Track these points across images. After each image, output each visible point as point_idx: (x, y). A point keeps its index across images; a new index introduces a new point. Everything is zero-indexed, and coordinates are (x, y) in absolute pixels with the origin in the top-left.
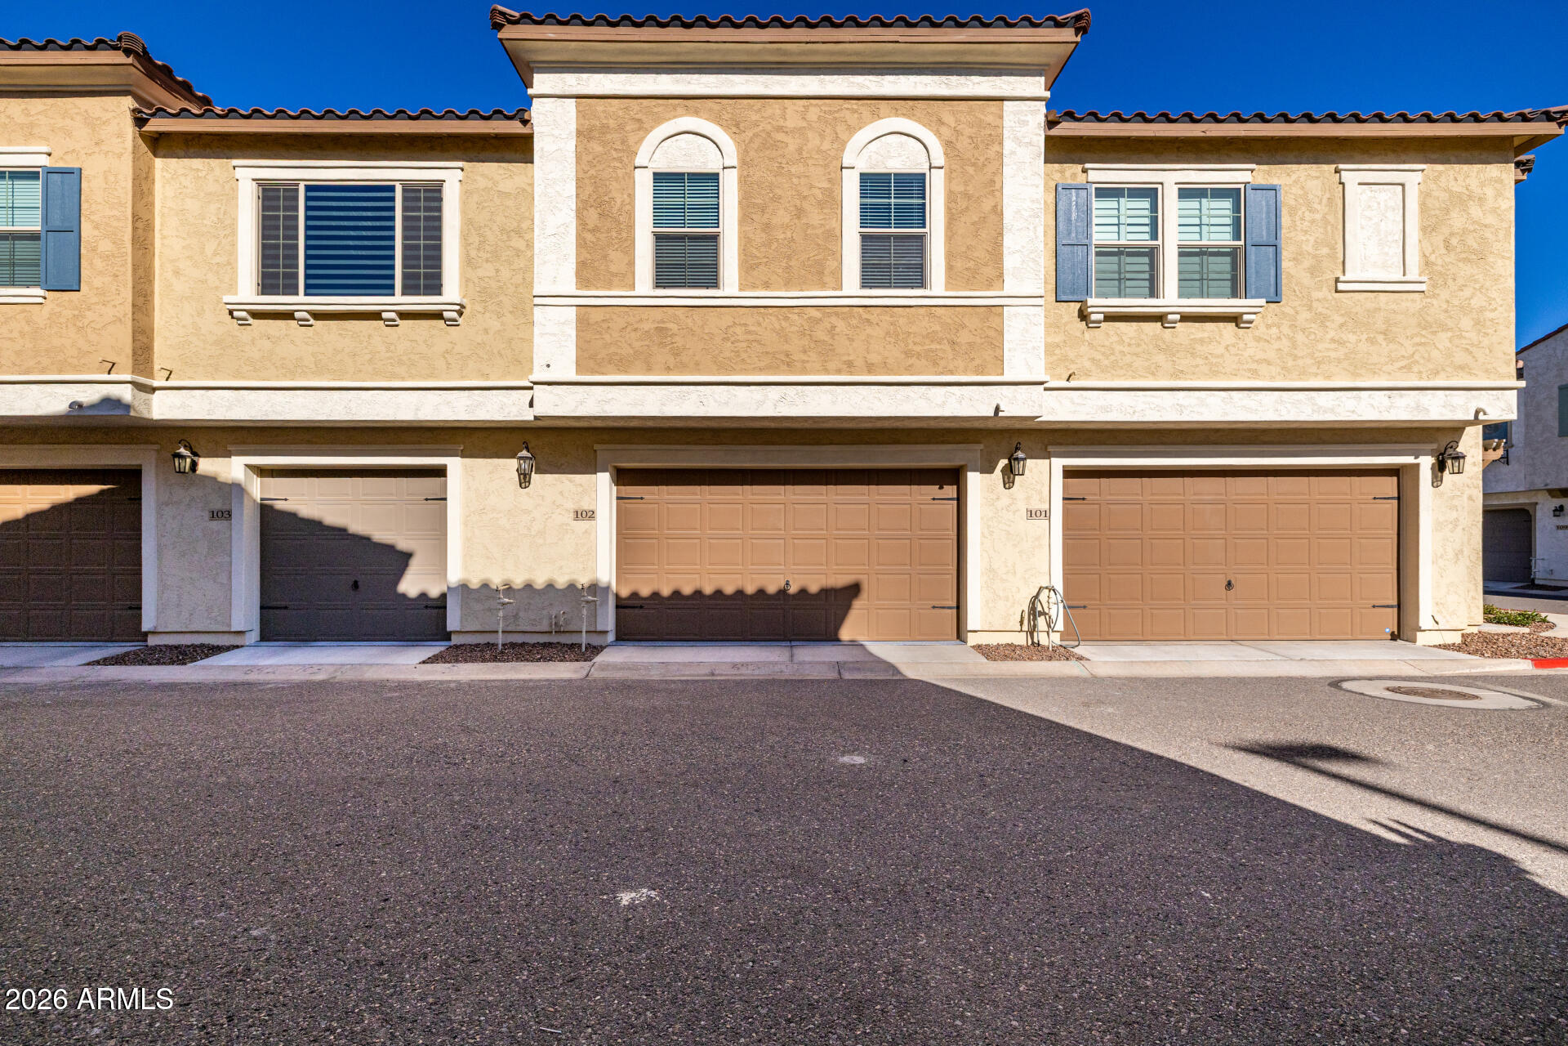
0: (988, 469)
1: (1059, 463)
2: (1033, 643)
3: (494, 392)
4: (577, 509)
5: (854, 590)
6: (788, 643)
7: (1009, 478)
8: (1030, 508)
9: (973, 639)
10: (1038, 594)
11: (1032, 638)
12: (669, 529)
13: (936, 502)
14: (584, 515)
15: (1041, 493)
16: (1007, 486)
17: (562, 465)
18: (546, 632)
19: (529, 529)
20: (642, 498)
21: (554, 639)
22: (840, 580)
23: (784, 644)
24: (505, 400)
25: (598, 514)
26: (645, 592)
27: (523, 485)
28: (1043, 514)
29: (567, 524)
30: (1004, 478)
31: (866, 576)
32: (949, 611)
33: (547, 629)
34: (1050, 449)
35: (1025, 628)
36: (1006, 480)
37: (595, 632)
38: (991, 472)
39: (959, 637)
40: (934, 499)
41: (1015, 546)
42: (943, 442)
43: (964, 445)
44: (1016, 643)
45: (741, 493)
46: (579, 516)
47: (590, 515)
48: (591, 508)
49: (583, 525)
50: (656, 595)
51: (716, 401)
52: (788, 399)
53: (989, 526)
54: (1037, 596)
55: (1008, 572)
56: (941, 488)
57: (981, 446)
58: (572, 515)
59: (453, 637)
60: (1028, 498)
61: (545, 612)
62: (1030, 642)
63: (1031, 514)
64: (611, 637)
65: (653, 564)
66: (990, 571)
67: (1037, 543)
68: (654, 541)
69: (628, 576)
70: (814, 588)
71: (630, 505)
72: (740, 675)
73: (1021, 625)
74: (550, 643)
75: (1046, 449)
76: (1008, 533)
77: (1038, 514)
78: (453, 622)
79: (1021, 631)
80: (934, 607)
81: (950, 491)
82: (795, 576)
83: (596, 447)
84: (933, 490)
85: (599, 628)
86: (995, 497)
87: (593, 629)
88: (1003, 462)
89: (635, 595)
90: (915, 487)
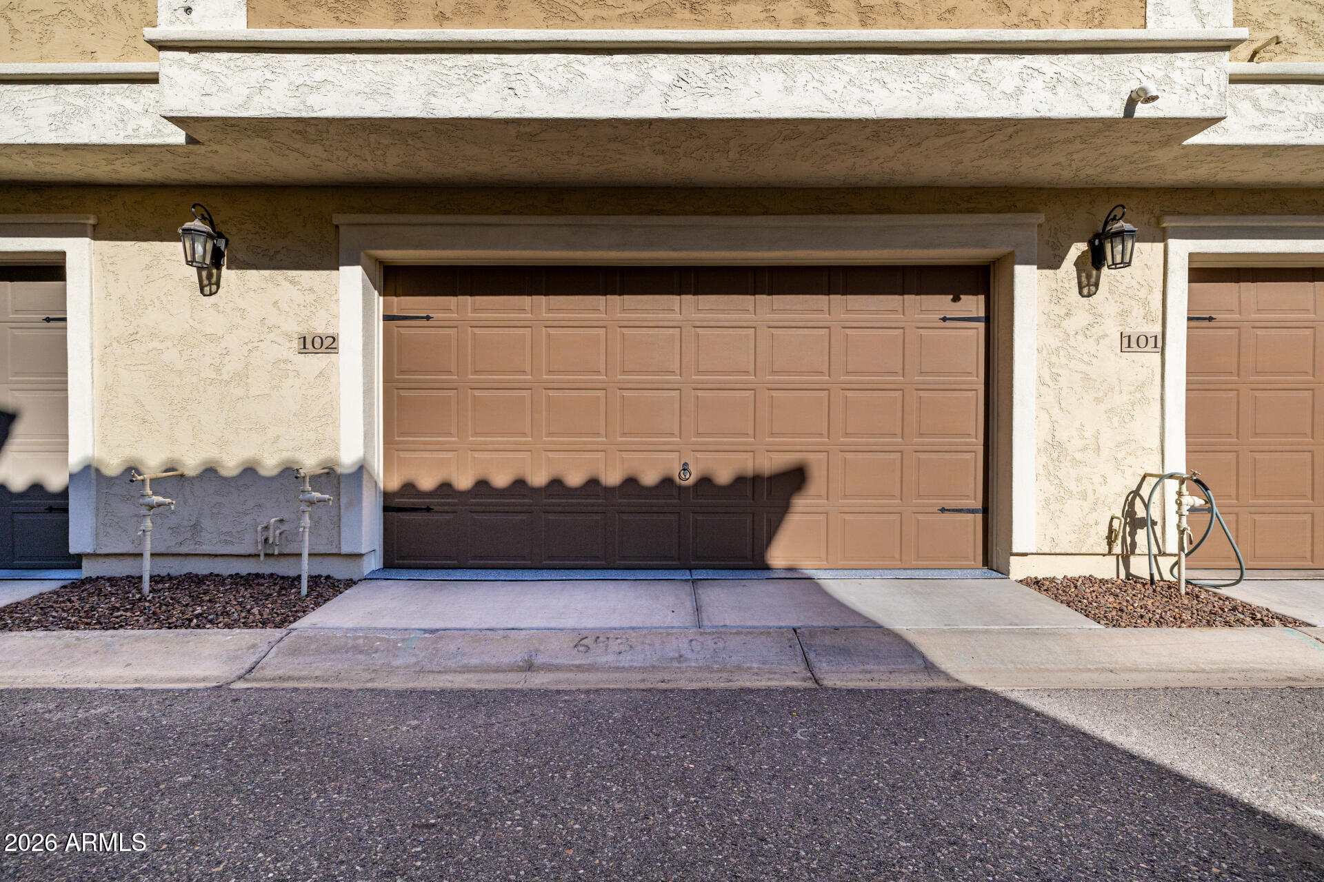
0: (1051, 261)
1: (1181, 249)
2: (1128, 575)
3: (107, 87)
4: (304, 332)
5: (795, 478)
6: (686, 575)
7: (1089, 277)
8: (1127, 331)
9: (1019, 569)
10: (1140, 486)
11: (1127, 567)
12: (476, 372)
13: (948, 324)
14: (317, 345)
15: (1146, 304)
16: (1085, 291)
17: (277, 253)
18: (250, 556)
19: (218, 371)
20: (428, 318)
21: (265, 567)
22: (771, 462)
23: (678, 575)
24: (128, 104)
25: (342, 343)
26: (427, 483)
27: (207, 290)
28: (1151, 341)
29: (286, 361)
30: (1079, 277)
31: (823, 456)
32: (971, 516)
33: (253, 551)
34: (1168, 223)
35: (1117, 549)
36: (1084, 279)
37: (339, 555)
38: (1056, 266)
39: (987, 562)
40: (944, 319)
41: (1098, 400)
42: (970, 211)
43: (1008, 216)
44: (1099, 575)
45: (602, 308)
46: (309, 345)
47: (324, 344)
48: (330, 332)
49: (317, 362)
50: (445, 488)
51: (541, 85)
52: (694, 82)
53: (1051, 365)
54: (1136, 493)
55: (1085, 448)
56: (956, 299)
57: (1041, 218)
58: (296, 344)
59: (85, 563)
60: (1124, 314)
61: (248, 520)
62: (1123, 575)
63: (1129, 342)
64: (373, 563)
65: (450, 434)
66: (1053, 447)
67: (1138, 395)
68: (451, 393)
69: (403, 455)
70: (724, 476)
71: (406, 330)
72: (591, 668)
73: (1110, 544)
74: (257, 576)
75: (1158, 223)
76: (1086, 377)
77: (1142, 341)
78: (80, 539)
79: (1110, 553)
80: (943, 510)
81: (973, 305)
82: (699, 455)
83: (337, 219)
84: (941, 304)
85: (345, 549)
86: (1063, 312)
87: (335, 551)
88: (1078, 249)
89: (409, 488)
90: (910, 298)
